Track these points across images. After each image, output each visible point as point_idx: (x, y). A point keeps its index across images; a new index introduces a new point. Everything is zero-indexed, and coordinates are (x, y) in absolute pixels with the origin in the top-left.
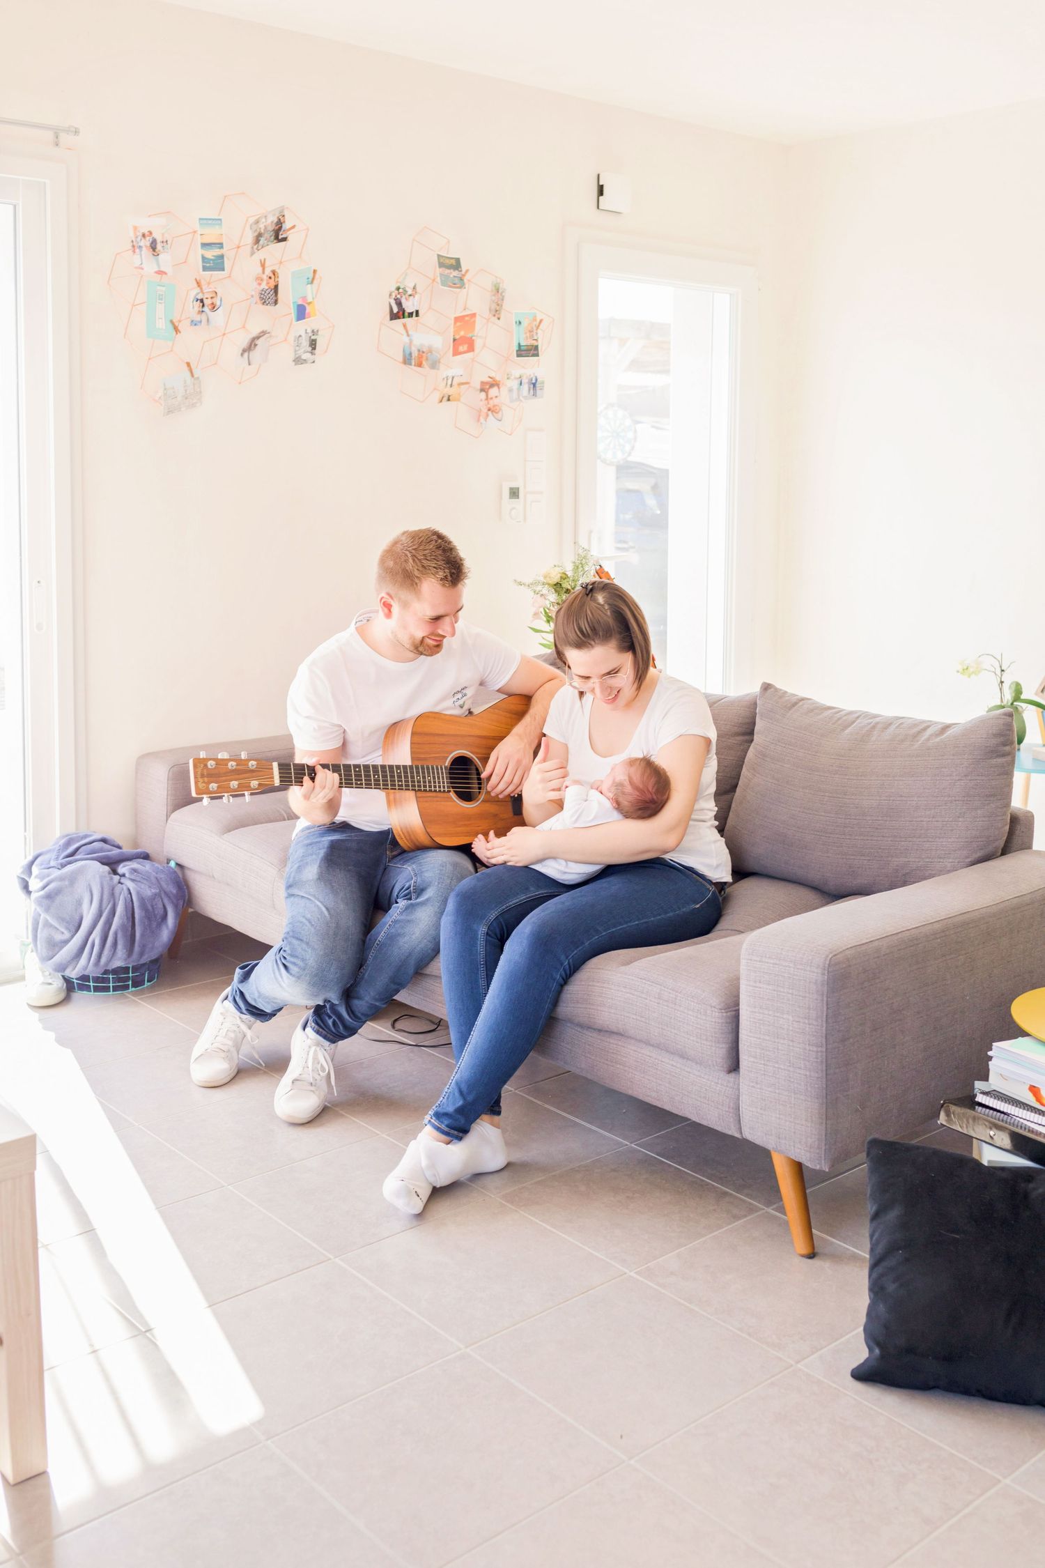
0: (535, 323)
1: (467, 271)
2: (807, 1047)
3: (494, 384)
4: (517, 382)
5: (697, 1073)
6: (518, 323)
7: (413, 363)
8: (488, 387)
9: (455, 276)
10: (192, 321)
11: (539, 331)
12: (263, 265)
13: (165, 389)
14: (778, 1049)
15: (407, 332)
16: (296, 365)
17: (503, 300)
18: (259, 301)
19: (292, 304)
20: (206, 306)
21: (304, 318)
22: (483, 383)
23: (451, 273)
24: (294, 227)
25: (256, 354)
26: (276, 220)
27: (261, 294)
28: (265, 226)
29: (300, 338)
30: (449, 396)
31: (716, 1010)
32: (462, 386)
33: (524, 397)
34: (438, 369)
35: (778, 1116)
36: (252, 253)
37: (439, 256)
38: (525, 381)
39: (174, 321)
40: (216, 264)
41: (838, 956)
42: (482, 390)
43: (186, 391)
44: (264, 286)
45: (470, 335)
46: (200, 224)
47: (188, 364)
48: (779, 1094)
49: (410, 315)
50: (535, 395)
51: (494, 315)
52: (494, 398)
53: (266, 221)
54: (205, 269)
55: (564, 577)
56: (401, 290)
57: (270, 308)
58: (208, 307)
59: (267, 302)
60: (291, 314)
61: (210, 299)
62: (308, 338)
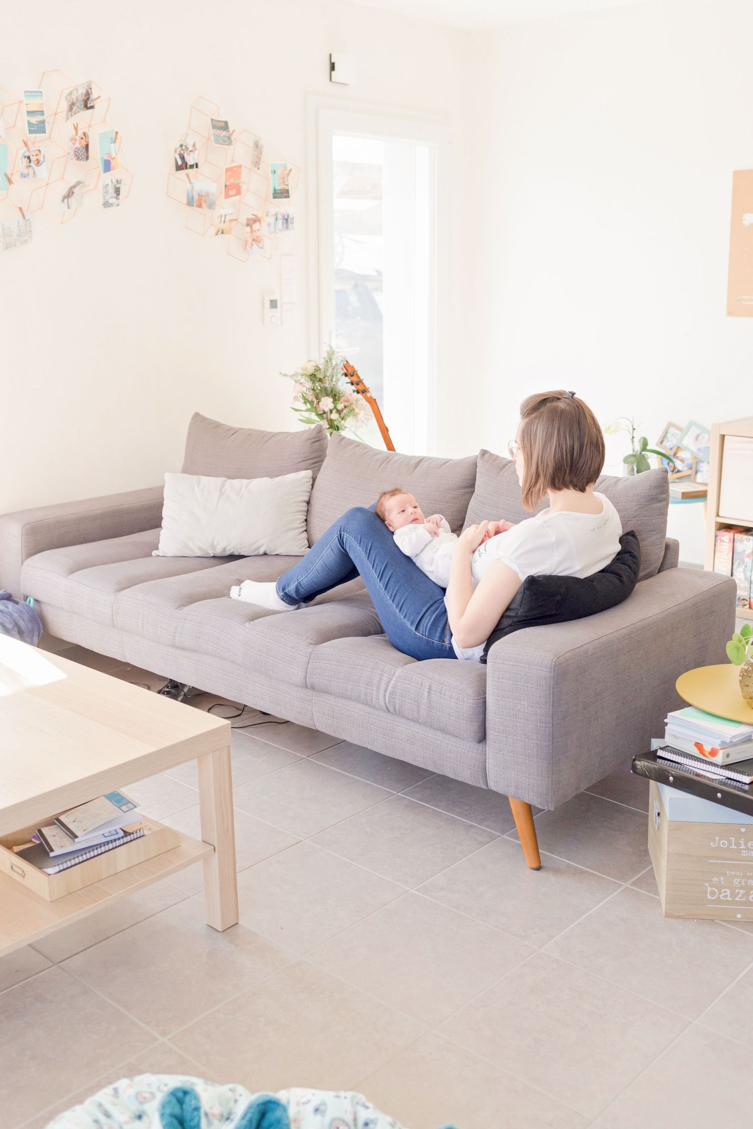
0: (286, 172)
1: (233, 131)
2: (538, 724)
3: (257, 220)
4: (274, 218)
5: (453, 744)
7: (195, 205)
8: (252, 222)
9: (224, 136)
10: (22, 174)
11: (289, 178)
12: (76, 129)
13: (3, 229)
14: (516, 726)
15: (190, 180)
16: (105, 207)
17: (261, 154)
18: (74, 158)
20: (32, 161)
22: (248, 220)
23: (221, 133)
24: (99, 97)
25: (73, 200)
26: (85, 92)
27: (76, 152)
28: (76, 97)
29: (107, 187)
30: (223, 230)
31: (471, 698)
33: (279, 230)
34: (214, 209)
35: (516, 773)
36: (67, 119)
37: (212, 120)
38: (280, 217)
39: (8, 174)
40: (39, 128)
41: (560, 658)
42: (248, 225)
43: (19, 230)
44: (77, 145)
45: (237, 182)
46: (26, 96)
47: (20, 209)
48: (517, 758)
49: (192, 167)
50: (287, 228)
51: (255, 166)
52: (257, 231)
53: (77, 93)
54: (31, 132)
55: (317, 369)
56: (183, 147)
57: (83, 163)
58: (34, 162)
59: (81, 158)
60: (99, 167)
61: (35, 156)
62: (114, 186)
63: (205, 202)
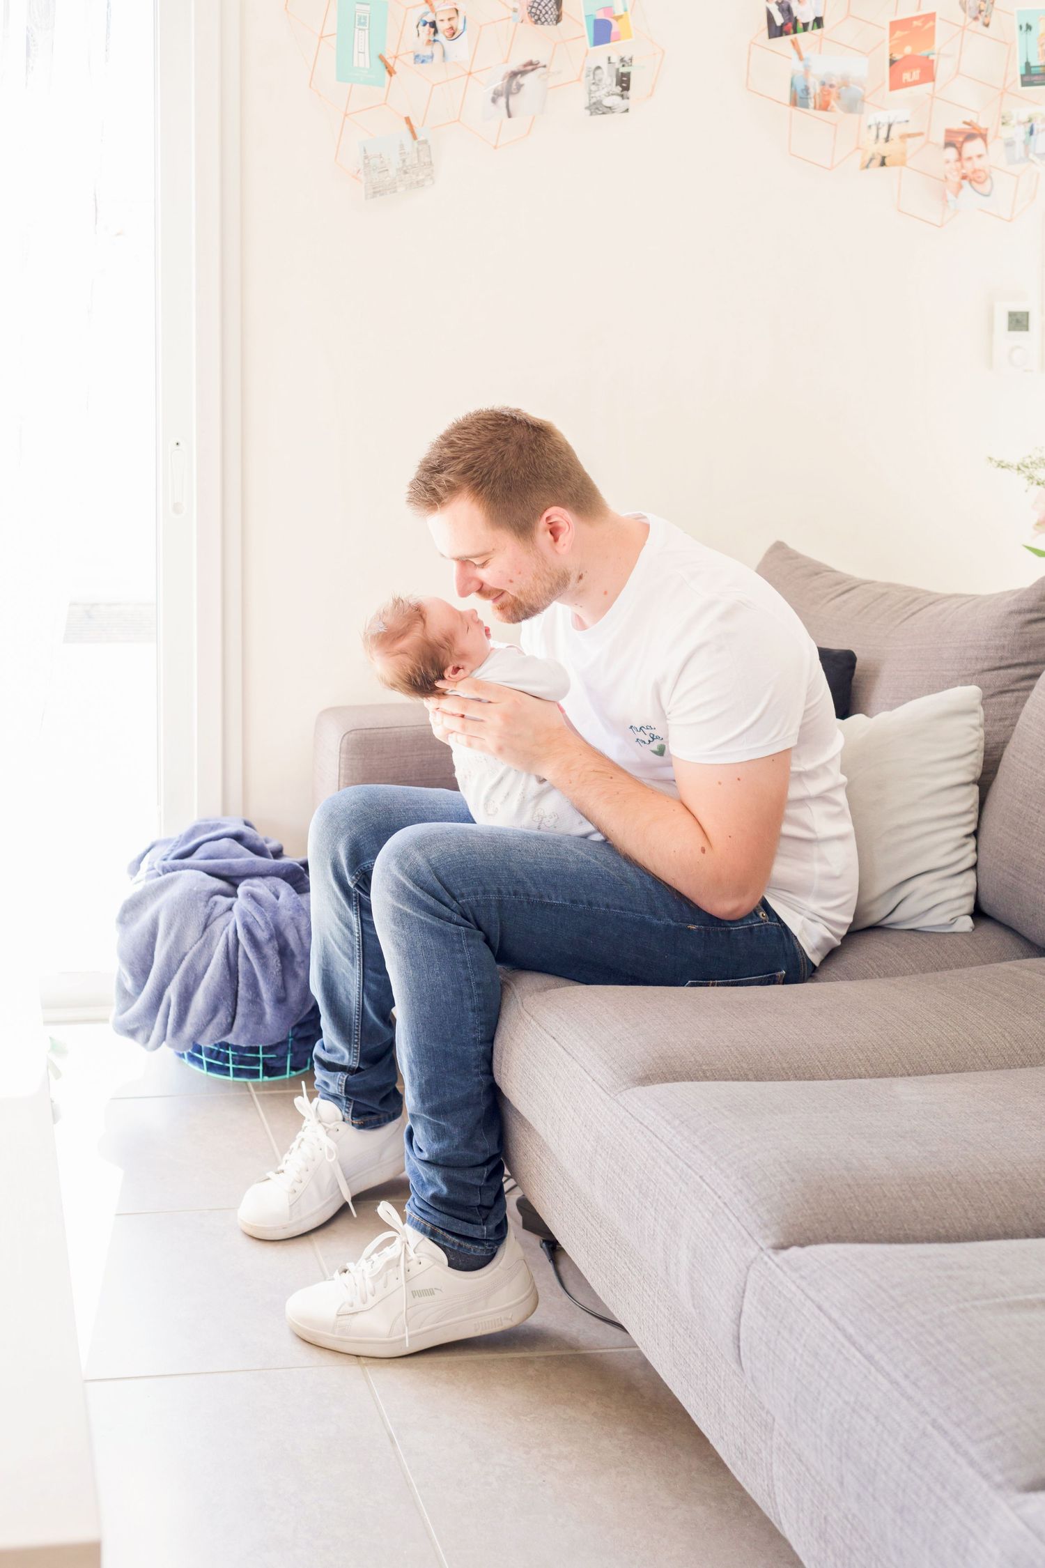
3: (975, 134)
4: (1022, 132)
6: (1024, 28)
7: (812, 105)
8: (961, 139)
10: (417, 56)
13: (366, 157)
15: (799, 53)
16: (591, 114)
18: (527, 19)
19: (584, 18)
20: (439, 31)
21: (608, 41)
22: (950, 133)
25: (521, 100)
29: (598, 72)
30: (884, 158)
32: (909, 141)
39: (386, 57)
42: (948, 144)
43: (404, 161)
45: (924, 53)
47: (408, 120)
51: (976, 19)
52: (975, 159)
57: (548, 29)
58: (444, 33)
59: (543, 20)
60: (583, 36)
61: (446, 21)
62: (614, 74)
63: (839, 97)
